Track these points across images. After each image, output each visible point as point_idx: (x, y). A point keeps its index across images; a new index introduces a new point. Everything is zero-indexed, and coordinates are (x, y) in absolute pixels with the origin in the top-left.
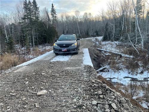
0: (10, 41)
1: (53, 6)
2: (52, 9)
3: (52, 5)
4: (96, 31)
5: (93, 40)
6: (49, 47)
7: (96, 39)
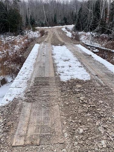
4: (65, 18)
5: (62, 29)
6: (13, 37)
7: (66, 28)
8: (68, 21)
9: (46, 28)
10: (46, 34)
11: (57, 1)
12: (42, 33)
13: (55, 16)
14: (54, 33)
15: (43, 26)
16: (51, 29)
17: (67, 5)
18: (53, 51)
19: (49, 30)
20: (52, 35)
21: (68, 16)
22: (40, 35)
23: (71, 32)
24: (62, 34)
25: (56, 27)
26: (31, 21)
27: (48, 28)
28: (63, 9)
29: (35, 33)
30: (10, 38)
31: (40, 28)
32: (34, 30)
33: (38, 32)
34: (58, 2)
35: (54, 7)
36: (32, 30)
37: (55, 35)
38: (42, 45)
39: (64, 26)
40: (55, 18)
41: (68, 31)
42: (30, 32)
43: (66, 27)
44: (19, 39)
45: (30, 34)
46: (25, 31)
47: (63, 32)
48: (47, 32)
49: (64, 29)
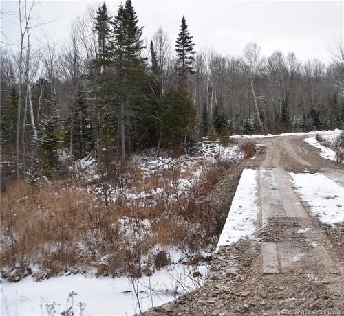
0: (51, 137)
1: (184, 27)
2: (182, 34)
3: (184, 21)
4: (313, 111)
5: (307, 140)
6: (167, 160)
7: (318, 138)
8: (322, 119)
9: (258, 139)
10: (260, 153)
11: (289, 70)
12: (249, 150)
13: (285, 105)
14: (284, 150)
15: (248, 131)
16: (274, 140)
17: (318, 79)
18: (293, 182)
19: (269, 143)
20: (278, 155)
21: (323, 107)
22: (241, 155)
23: (334, 148)
24: (306, 152)
25: (287, 134)
26: (217, 120)
27: (263, 136)
28: (308, 90)
29: (227, 150)
30: (161, 163)
31: (240, 137)
32: (225, 143)
33: (235, 147)
34: (292, 72)
35: (281, 83)
36: (221, 143)
37: (287, 155)
38: (261, 171)
39: (311, 133)
40: (284, 111)
41: (326, 145)
42: (213, 146)
43: (318, 135)
44: (185, 164)
45: (214, 152)
46: (201, 145)
47: (311, 148)
48: (264, 147)
49: (311, 141)
